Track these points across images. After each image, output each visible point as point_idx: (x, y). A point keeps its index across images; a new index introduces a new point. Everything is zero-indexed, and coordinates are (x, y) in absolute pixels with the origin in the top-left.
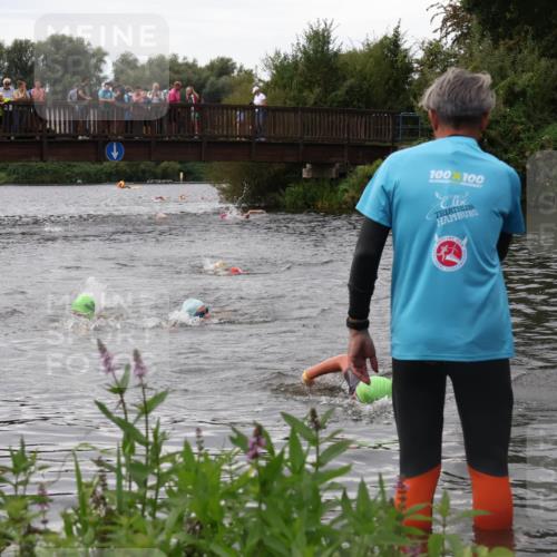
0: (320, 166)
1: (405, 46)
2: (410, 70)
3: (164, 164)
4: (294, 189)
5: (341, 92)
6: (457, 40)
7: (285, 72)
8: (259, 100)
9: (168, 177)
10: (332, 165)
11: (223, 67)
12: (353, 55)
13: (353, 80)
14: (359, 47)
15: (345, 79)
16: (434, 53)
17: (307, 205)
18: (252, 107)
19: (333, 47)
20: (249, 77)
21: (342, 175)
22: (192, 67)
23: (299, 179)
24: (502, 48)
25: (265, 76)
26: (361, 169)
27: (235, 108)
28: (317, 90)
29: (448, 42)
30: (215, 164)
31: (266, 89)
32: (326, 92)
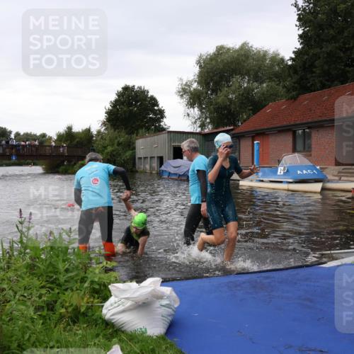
0: (69, 161)
1: (92, 130)
2: (93, 137)
3: (28, 161)
4: (62, 167)
5: (75, 142)
6: (105, 129)
7: (60, 137)
8: (53, 144)
9: (28, 164)
10: (71, 161)
11: (44, 135)
12: (78, 133)
13: (77, 140)
14: (81, 131)
15: (75, 139)
16: (99, 132)
17: (65, 172)
18: (51, 146)
19: (73, 130)
20: (50, 138)
21: (75, 164)
22: (35, 135)
23: (63, 165)
24: (116, 132)
25: (56, 138)
26: (80, 162)
27: (46, 146)
28: (69, 142)
29: (102, 130)
30: (42, 161)
31: (55, 142)
32: (71, 142)
